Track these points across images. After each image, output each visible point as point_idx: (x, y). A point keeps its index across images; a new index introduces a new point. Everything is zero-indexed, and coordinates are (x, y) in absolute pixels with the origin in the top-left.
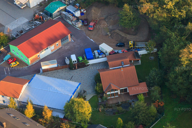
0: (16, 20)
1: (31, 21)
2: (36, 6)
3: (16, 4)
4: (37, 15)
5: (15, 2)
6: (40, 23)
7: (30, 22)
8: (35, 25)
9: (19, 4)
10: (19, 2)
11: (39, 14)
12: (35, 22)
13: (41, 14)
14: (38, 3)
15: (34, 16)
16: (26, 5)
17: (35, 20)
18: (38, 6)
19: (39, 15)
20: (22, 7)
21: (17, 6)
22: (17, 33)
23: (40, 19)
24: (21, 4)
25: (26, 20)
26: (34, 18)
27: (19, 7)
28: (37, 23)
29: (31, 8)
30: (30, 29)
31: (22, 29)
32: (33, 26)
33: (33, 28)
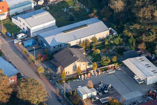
0: (132, 93)
2: (152, 84)
3: (135, 79)
4: (151, 92)
5: (134, 77)
7: (143, 96)
8: (147, 100)
9: (137, 79)
12: (148, 98)
13: (155, 91)
14: (155, 82)
15: (149, 92)
16: (143, 82)
17: (149, 96)
18: (154, 85)
19: (153, 92)
20: (140, 83)
21: (136, 81)
22: (131, 103)
23: (153, 96)
24: (139, 80)
25: (141, 94)
26: (148, 94)
27: (137, 82)
28: (149, 99)
29: (147, 84)
30: (142, 102)
31: (136, 101)
32: (146, 100)
33: (145, 102)
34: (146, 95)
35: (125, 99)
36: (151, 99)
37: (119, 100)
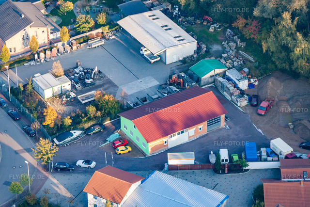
0: (139, 81)
1: (164, 86)
2: (176, 62)
3: (143, 55)
4: (174, 77)
5: (142, 50)
6: (178, 90)
7: (161, 85)
8: (168, 93)
9: (148, 55)
10: (149, 52)
11: (178, 75)
12: (170, 88)
13: (183, 75)
14: (181, 59)
15: (170, 77)
16: (159, 58)
17: (171, 84)
18: (180, 63)
19: (179, 77)
20: (153, 61)
21: (145, 58)
22: (137, 100)
23: (179, 84)
24: (152, 56)
25: (156, 83)
26: (169, 81)
27: (148, 61)
28: (172, 90)
29: (167, 64)
30: (159, 97)
31: (147, 96)
32: (165, 93)
33: (164, 96)
34: (165, 84)
35: (125, 93)
36: (175, 90)
37: (114, 96)
